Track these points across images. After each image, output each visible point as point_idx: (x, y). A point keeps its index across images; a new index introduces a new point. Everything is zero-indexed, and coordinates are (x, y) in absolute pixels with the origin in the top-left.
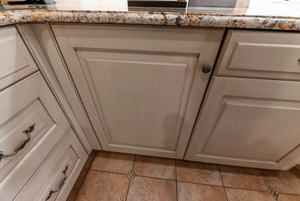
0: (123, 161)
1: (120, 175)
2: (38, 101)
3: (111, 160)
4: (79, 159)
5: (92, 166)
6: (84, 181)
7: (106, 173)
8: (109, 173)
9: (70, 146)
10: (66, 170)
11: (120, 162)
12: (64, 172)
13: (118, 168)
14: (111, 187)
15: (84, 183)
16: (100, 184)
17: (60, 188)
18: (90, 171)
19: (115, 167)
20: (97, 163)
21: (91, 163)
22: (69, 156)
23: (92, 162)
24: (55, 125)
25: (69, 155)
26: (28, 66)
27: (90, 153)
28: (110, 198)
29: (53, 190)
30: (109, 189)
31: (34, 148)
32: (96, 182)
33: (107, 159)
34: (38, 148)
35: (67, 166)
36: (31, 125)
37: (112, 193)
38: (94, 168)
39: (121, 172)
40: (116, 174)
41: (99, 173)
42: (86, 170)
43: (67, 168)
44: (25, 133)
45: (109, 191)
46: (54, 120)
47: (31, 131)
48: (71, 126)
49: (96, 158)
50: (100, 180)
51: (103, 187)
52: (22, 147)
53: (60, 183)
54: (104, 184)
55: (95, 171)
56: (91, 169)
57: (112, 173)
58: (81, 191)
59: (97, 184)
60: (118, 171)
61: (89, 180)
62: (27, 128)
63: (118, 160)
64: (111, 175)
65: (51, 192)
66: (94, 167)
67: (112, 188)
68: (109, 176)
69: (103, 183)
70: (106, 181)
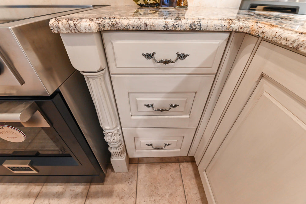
0: (200, 198)
1: (185, 199)
2: (195, 94)
3: (195, 180)
4: (180, 150)
5: (182, 164)
6: (169, 163)
7: (181, 181)
8: (182, 185)
9: (184, 137)
10: (167, 145)
11: (197, 193)
12: (166, 145)
13: (190, 194)
14: (172, 193)
15: (168, 164)
16: (171, 180)
17: (156, 148)
18: (178, 164)
19: (190, 189)
20: (186, 167)
21: (184, 161)
22: (176, 141)
23: (186, 162)
24: (189, 116)
25: (178, 140)
26: (211, 67)
27: (190, 156)
28: (163, 197)
29: (153, 145)
30: (170, 191)
31: (166, 117)
32: (172, 175)
33: (193, 176)
34: (168, 119)
35: (170, 144)
36: (177, 104)
37: (167, 196)
38: (181, 167)
39: (188, 200)
40: (184, 194)
41: (179, 173)
42: (177, 160)
43: (169, 145)
44: (170, 106)
45: (168, 193)
46: (191, 113)
47: (173, 107)
48: (197, 127)
49: (190, 163)
50: (174, 178)
51: (170, 184)
52: (162, 111)
53: (158, 146)
54: (172, 184)
55: (179, 169)
56: (180, 163)
57: (183, 189)
58: (162, 164)
59: (170, 177)
60: (187, 195)
61: (172, 167)
62: (173, 104)
63: (198, 190)
64: (181, 188)
65: (151, 145)
66: (183, 166)
67: (171, 195)
68: (180, 186)
69: (172, 182)
70: (175, 185)
